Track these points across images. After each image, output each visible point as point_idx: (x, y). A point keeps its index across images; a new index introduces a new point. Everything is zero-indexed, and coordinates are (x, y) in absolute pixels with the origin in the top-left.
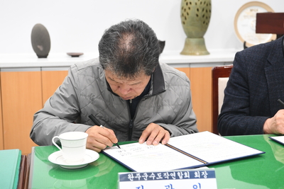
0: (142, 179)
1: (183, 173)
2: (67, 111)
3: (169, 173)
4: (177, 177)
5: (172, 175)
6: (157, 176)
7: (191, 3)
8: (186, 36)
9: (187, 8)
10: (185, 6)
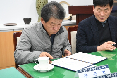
0: (85, 71)
1: (98, 67)
2: (27, 47)
3: (94, 68)
4: (97, 69)
5: (95, 68)
6: (90, 70)
7: (40, 2)
8: (39, 16)
9: (39, 4)
10: (38, 4)
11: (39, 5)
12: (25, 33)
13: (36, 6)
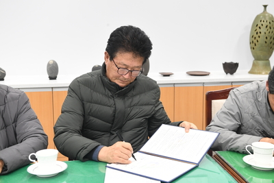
7: (260, 33)
8: (254, 59)
9: (257, 36)
10: (255, 35)
11: (257, 38)
12: (234, 97)
13: (250, 39)
